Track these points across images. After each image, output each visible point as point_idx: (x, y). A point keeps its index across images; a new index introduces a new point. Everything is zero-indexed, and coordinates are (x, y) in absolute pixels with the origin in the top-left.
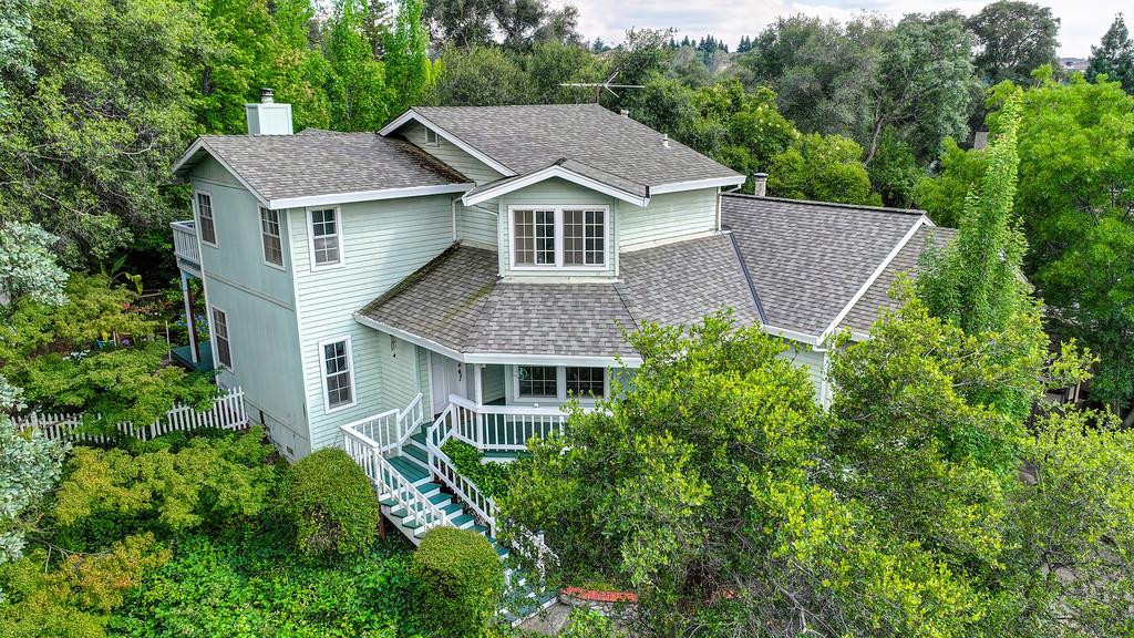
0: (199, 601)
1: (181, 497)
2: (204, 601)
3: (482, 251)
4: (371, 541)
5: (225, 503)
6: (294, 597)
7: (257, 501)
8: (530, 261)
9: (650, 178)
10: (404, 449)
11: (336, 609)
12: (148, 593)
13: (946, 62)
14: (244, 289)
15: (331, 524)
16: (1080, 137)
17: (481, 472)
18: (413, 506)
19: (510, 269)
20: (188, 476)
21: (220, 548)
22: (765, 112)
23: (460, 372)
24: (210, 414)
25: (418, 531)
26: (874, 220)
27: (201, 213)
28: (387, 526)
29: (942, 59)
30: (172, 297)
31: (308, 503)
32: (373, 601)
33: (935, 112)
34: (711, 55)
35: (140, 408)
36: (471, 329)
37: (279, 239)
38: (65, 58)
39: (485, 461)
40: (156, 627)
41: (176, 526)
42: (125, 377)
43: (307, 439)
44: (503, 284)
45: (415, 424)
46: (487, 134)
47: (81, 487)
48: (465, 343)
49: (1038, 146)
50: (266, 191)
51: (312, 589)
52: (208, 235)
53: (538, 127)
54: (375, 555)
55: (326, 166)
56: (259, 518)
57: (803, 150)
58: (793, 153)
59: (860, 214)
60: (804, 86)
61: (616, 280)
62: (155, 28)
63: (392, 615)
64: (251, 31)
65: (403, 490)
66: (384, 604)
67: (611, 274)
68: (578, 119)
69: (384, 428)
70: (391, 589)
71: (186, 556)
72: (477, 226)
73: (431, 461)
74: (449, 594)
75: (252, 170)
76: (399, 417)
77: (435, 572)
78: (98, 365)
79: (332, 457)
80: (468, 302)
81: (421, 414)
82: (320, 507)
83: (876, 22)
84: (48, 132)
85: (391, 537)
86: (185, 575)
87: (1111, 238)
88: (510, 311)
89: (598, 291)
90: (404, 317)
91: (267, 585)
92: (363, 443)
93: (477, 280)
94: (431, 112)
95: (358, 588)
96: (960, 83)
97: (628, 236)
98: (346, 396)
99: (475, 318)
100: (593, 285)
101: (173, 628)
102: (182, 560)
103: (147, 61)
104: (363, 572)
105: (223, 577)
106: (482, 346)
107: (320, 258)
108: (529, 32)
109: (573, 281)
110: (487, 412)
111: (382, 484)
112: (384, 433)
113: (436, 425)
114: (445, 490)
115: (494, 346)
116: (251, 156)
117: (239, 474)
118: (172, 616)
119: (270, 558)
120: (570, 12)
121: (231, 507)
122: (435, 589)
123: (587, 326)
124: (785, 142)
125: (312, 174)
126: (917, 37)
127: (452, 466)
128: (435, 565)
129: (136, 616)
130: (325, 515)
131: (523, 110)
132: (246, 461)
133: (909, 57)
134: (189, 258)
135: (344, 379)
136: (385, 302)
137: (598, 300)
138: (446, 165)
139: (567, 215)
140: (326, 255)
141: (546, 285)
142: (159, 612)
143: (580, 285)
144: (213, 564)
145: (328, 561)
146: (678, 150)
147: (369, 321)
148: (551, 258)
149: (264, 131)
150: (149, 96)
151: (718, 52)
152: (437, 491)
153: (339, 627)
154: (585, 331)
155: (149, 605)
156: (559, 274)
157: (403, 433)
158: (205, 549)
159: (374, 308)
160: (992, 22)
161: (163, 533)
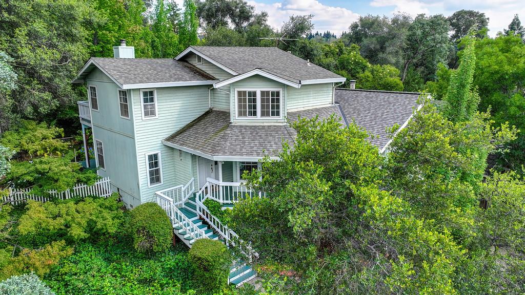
0: (86, 273)
1: (79, 224)
2: (88, 273)
3: (222, 112)
4: (169, 246)
5: (99, 226)
6: (132, 272)
7: (115, 227)
8: (245, 115)
9: (301, 77)
10: (185, 204)
11: (152, 278)
12: (62, 269)
13: (437, 35)
14: (110, 130)
15: (150, 236)
16: (502, 57)
17: (222, 214)
18: (189, 230)
19: (236, 119)
20: (82, 214)
21: (97, 249)
22: (354, 55)
23: (212, 168)
24: (94, 187)
25: (191, 242)
26: (406, 98)
27: (92, 96)
28: (177, 240)
29: (435, 34)
30: (78, 138)
31: (139, 226)
32: (169, 273)
33: (433, 59)
34: (329, 40)
35: (60, 183)
36: (217, 145)
37: (127, 105)
38: (28, 21)
39: (223, 209)
40: (65, 285)
41: (76, 237)
42: (53, 168)
43: (139, 199)
44: (233, 126)
45: (190, 193)
46: (225, 58)
47: (30, 218)
48: (214, 151)
49: (483, 62)
50: (121, 81)
51: (141, 268)
52: (95, 106)
53: (249, 55)
54: (171, 253)
55: (150, 72)
56: (116, 236)
57: (372, 72)
58: (367, 73)
59: (399, 95)
60: (372, 46)
61: (285, 124)
62: (71, 8)
63: (178, 280)
64: (116, 16)
65: (184, 222)
66: (175, 275)
67: (283, 121)
68: (267, 53)
69: (176, 193)
70: (178, 268)
71: (81, 252)
72: (220, 101)
73: (198, 209)
74: (206, 269)
75: (115, 72)
76: (183, 189)
77: (199, 259)
78: (41, 162)
79: (151, 206)
80: (216, 134)
81: (194, 188)
82: (144, 228)
83: (405, 18)
84: (19, 53)
85: (179, 244)
86: (80, 261)
87: (518, 103)
88: (236, 137)
89: (277, 129)
90: (186, 141)
91: (119, 266)
92: (166, 200)
93: (221, 124)
94: (199, 48)
95: (162, 268)
96: (444, 45)
97: (292, 104)
98: (158, 180)
99: (219, 141)
100: (275, 126)
101: (73, 285)
102: (79, 254)
103: (67, 23)
104: (165, 261)
105: (98, 262)
106: (222, 153)
107: (146, 114)
108: (245, 24)
109: (265, 124)
110: (224, 185)
111: (174, 219)
112: (176, 195)
113: (200, 192)
114: (205, 223)
115: (228, 153)
116: (115, 66)
117: (106, 214)
118: (73, 279)
119: (120, 254)
120: (264, 15)
121: (103, 229)
122: (199, 267)
123: (272, 144)
124: (364, 68)
125: (144, 75)
126: (424, 24)
127: (208, 211)
128: (199, 255)
129: (56, 280)
130: (147, 232)
131: (242, 49)
132: (110, 208)
133: (420, 33)
134: (86, 118)
135: (157, 172)
136: (177, 135)
137: (277, 132)
138: (206, 73)
139: (262, 93)
140: (149, 112)
141: (252, 126)
142: (67, 278)
143: (268, 126)
144: (93, 257)
145: (148, 255)
146: (314, 67)
147: (170, 144)
148: (255, 114)
149: (121, 56)
150: (67, 39)
151: (332, 38)
152: (201, 223)
153: (153, 286)
154: (271, 146)
155: (62, 275)
156: (259, 121)
157: (185, 197)
158: (90, 249)
159: (172, 138)
160: (458, 20)
161: (70, 242)
